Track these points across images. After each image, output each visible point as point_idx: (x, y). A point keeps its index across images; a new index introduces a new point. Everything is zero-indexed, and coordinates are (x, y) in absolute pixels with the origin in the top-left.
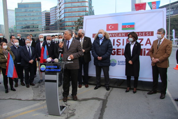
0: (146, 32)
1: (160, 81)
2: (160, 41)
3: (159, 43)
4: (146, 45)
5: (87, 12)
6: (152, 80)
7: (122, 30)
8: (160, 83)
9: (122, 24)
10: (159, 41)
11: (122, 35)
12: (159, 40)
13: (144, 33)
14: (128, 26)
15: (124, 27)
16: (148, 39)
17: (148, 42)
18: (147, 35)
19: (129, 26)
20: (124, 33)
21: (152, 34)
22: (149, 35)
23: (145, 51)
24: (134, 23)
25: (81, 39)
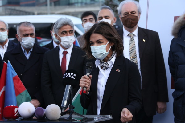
25: (128, 35)
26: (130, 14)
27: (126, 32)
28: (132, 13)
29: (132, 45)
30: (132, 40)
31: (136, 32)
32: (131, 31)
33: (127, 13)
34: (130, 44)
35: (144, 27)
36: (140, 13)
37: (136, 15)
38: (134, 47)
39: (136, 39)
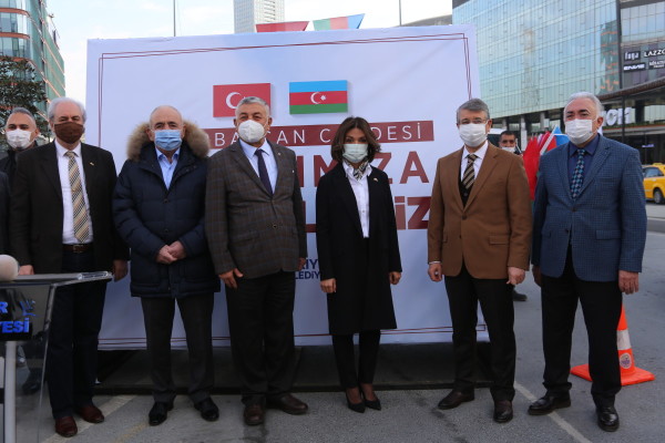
0: (399, 125)
1: (483, 335)
2: (472, 159)
3: (470, 165)
4: (404, 180)
5: (21, 42)
6: (448, 337)
7: (292, 112)
8: (483, 344)
9: (291, 84)
10: (468, 157)
11: (290, 137)
12: (466, 153)
13: (391, 130)
14: (317, 98)
15: (299, 100)
16: (413, 157)
17: (413, 168)
18: (408, 136)
19: (323, 98)
20: (299, 128)
21: (425, 131)
22: (415, 139)
23: (403, 206)
24: (345, 83)
25: (66, 155)
26: (70, 120)
27: (61, 150)
28: (74, 118)
29: (73, 169)
30: (72, 163)
31: (77, 150)
32: (70, 148)
33: (66, 118)
34: (70, 168)
35: (96, 145)
36: (84, 120)
37: (80, 123)
38: (77, 173)
39: (79, 161)
